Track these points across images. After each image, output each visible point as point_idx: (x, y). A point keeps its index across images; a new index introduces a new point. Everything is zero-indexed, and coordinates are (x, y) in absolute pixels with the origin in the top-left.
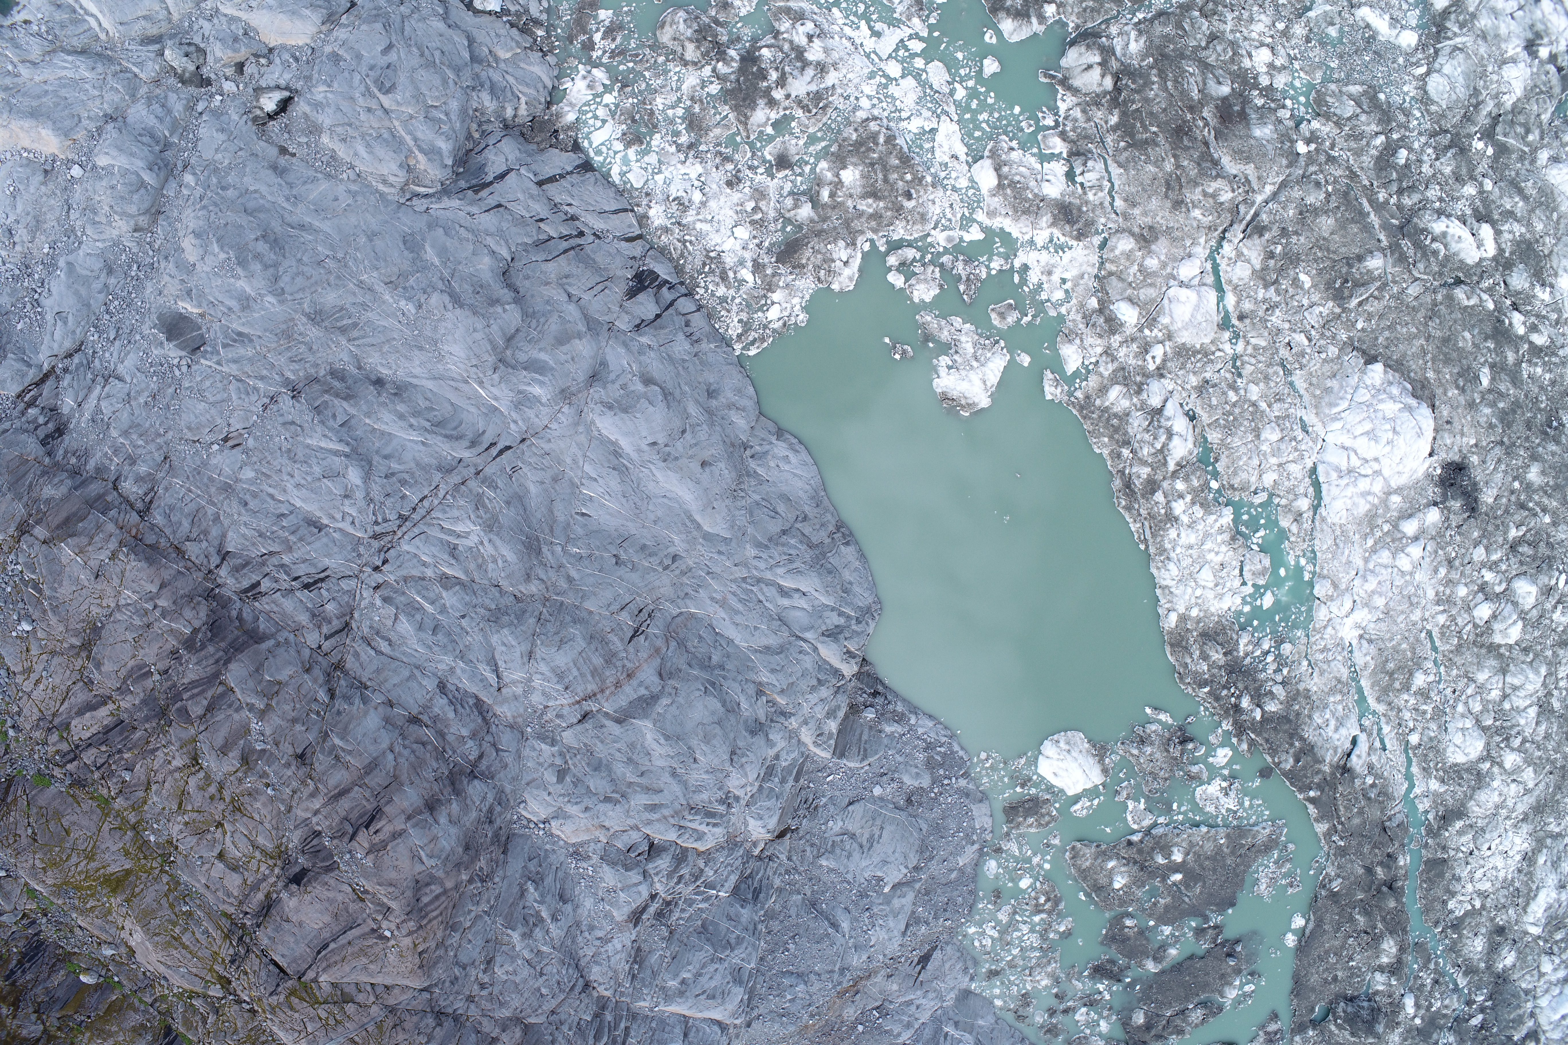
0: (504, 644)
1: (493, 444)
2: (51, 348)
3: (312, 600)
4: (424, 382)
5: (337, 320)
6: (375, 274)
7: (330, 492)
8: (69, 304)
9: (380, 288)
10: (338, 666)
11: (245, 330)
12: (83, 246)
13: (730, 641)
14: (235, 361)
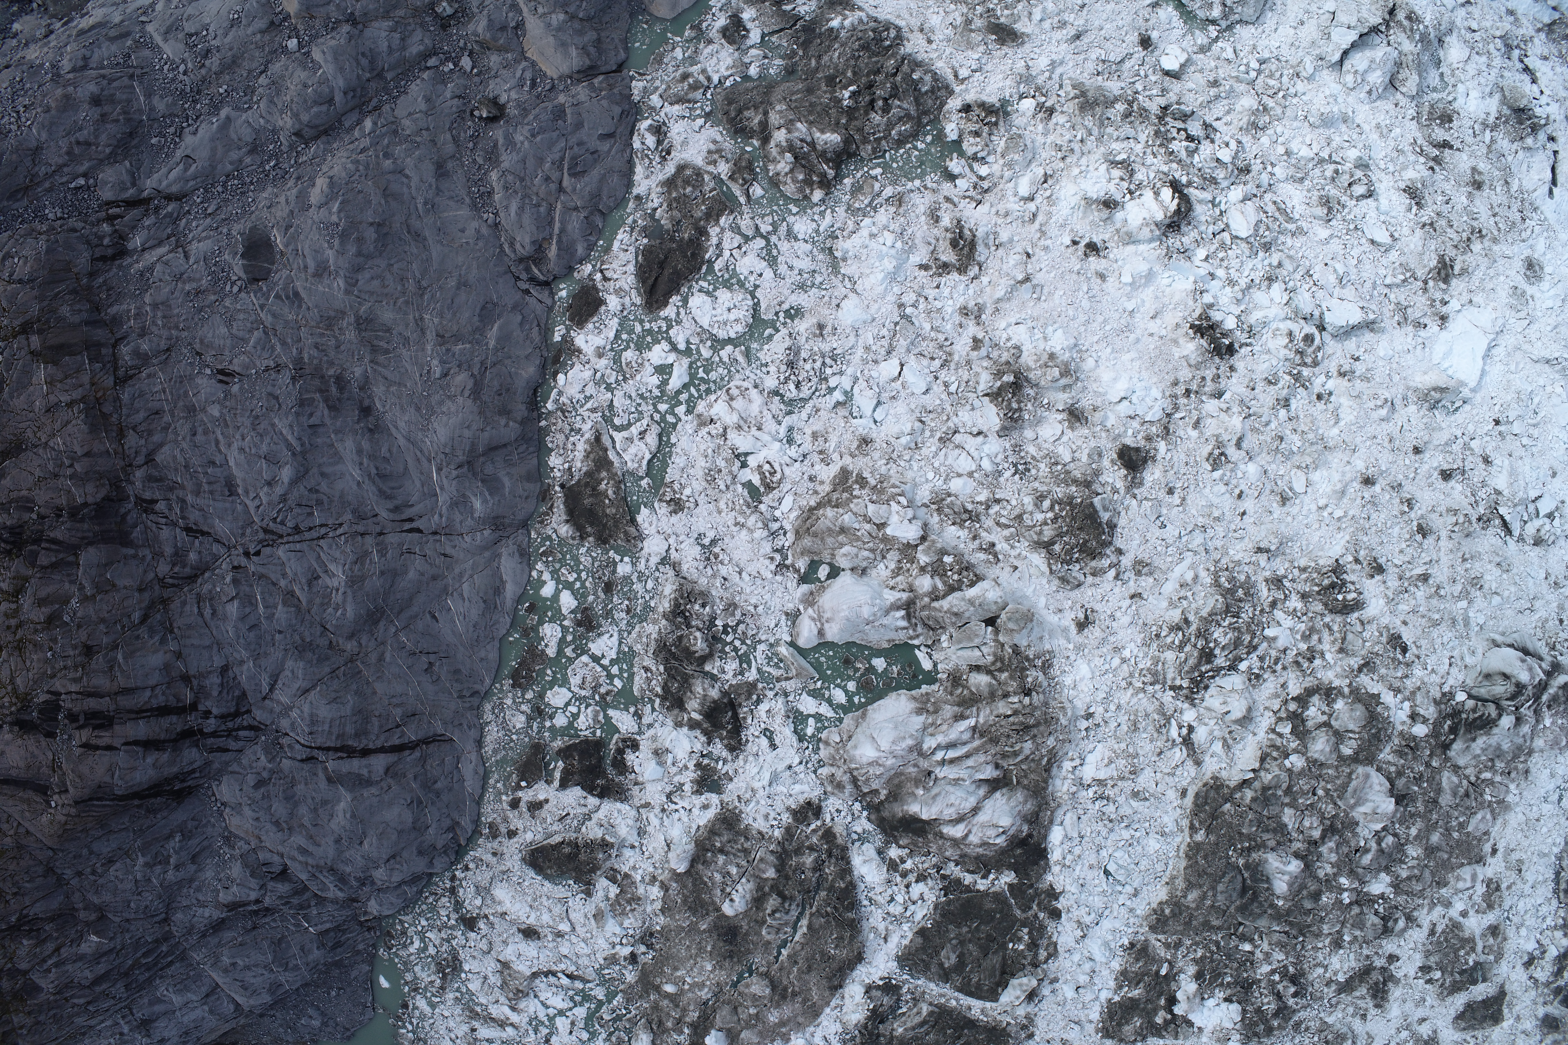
0: (293, 672)
1: (411, 520)
2: (160, 181)
3: (184, 542)
4: (399, 436)
5: (377, 337)
6: (436, 320)
7: (260, 472)
8: (202, 156)
9: (430, 335)
10: (165, 602)
11: (303, 294)
12: (250, 112)
13: (462, 780)
14: (274, 316)
